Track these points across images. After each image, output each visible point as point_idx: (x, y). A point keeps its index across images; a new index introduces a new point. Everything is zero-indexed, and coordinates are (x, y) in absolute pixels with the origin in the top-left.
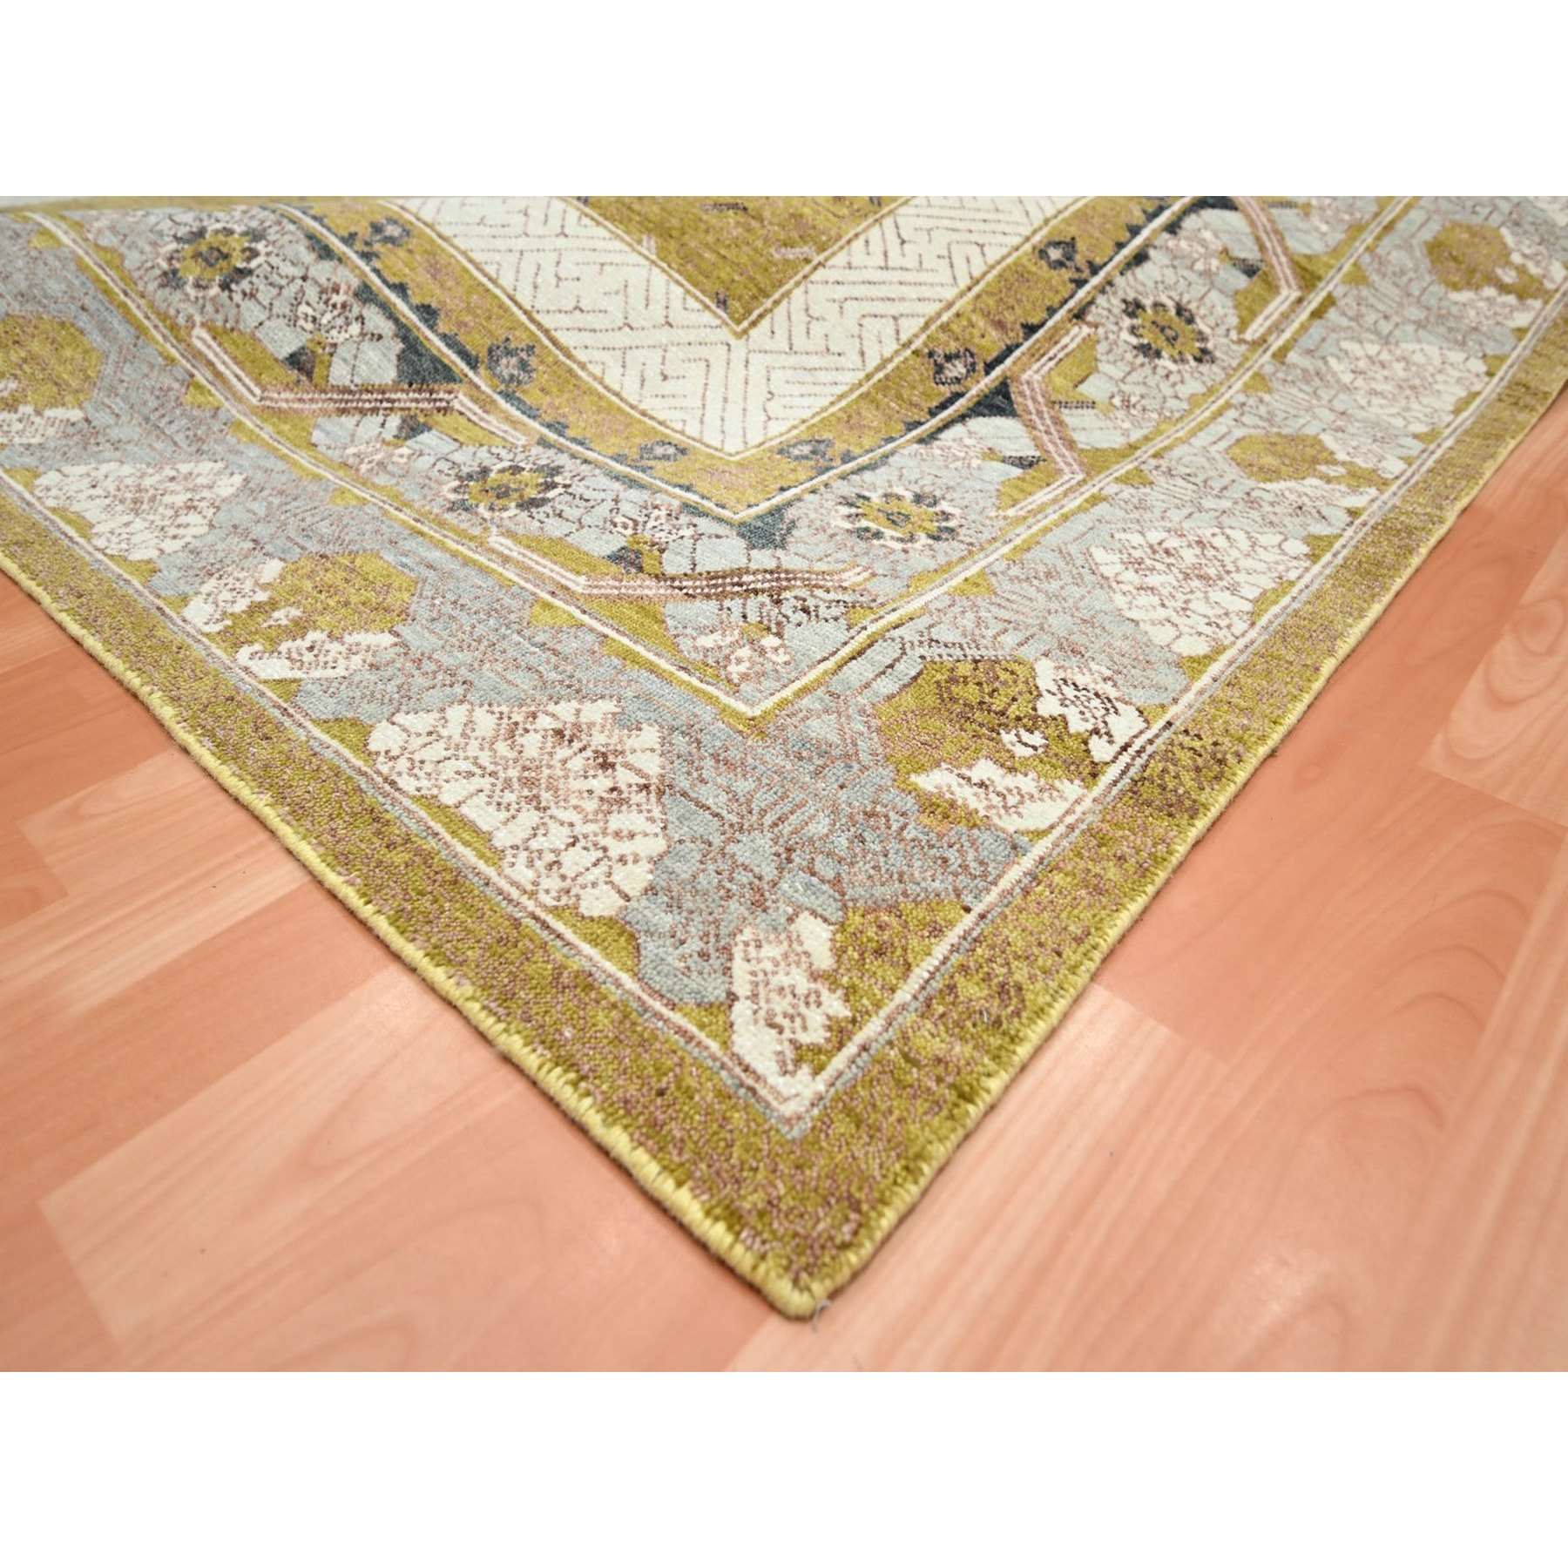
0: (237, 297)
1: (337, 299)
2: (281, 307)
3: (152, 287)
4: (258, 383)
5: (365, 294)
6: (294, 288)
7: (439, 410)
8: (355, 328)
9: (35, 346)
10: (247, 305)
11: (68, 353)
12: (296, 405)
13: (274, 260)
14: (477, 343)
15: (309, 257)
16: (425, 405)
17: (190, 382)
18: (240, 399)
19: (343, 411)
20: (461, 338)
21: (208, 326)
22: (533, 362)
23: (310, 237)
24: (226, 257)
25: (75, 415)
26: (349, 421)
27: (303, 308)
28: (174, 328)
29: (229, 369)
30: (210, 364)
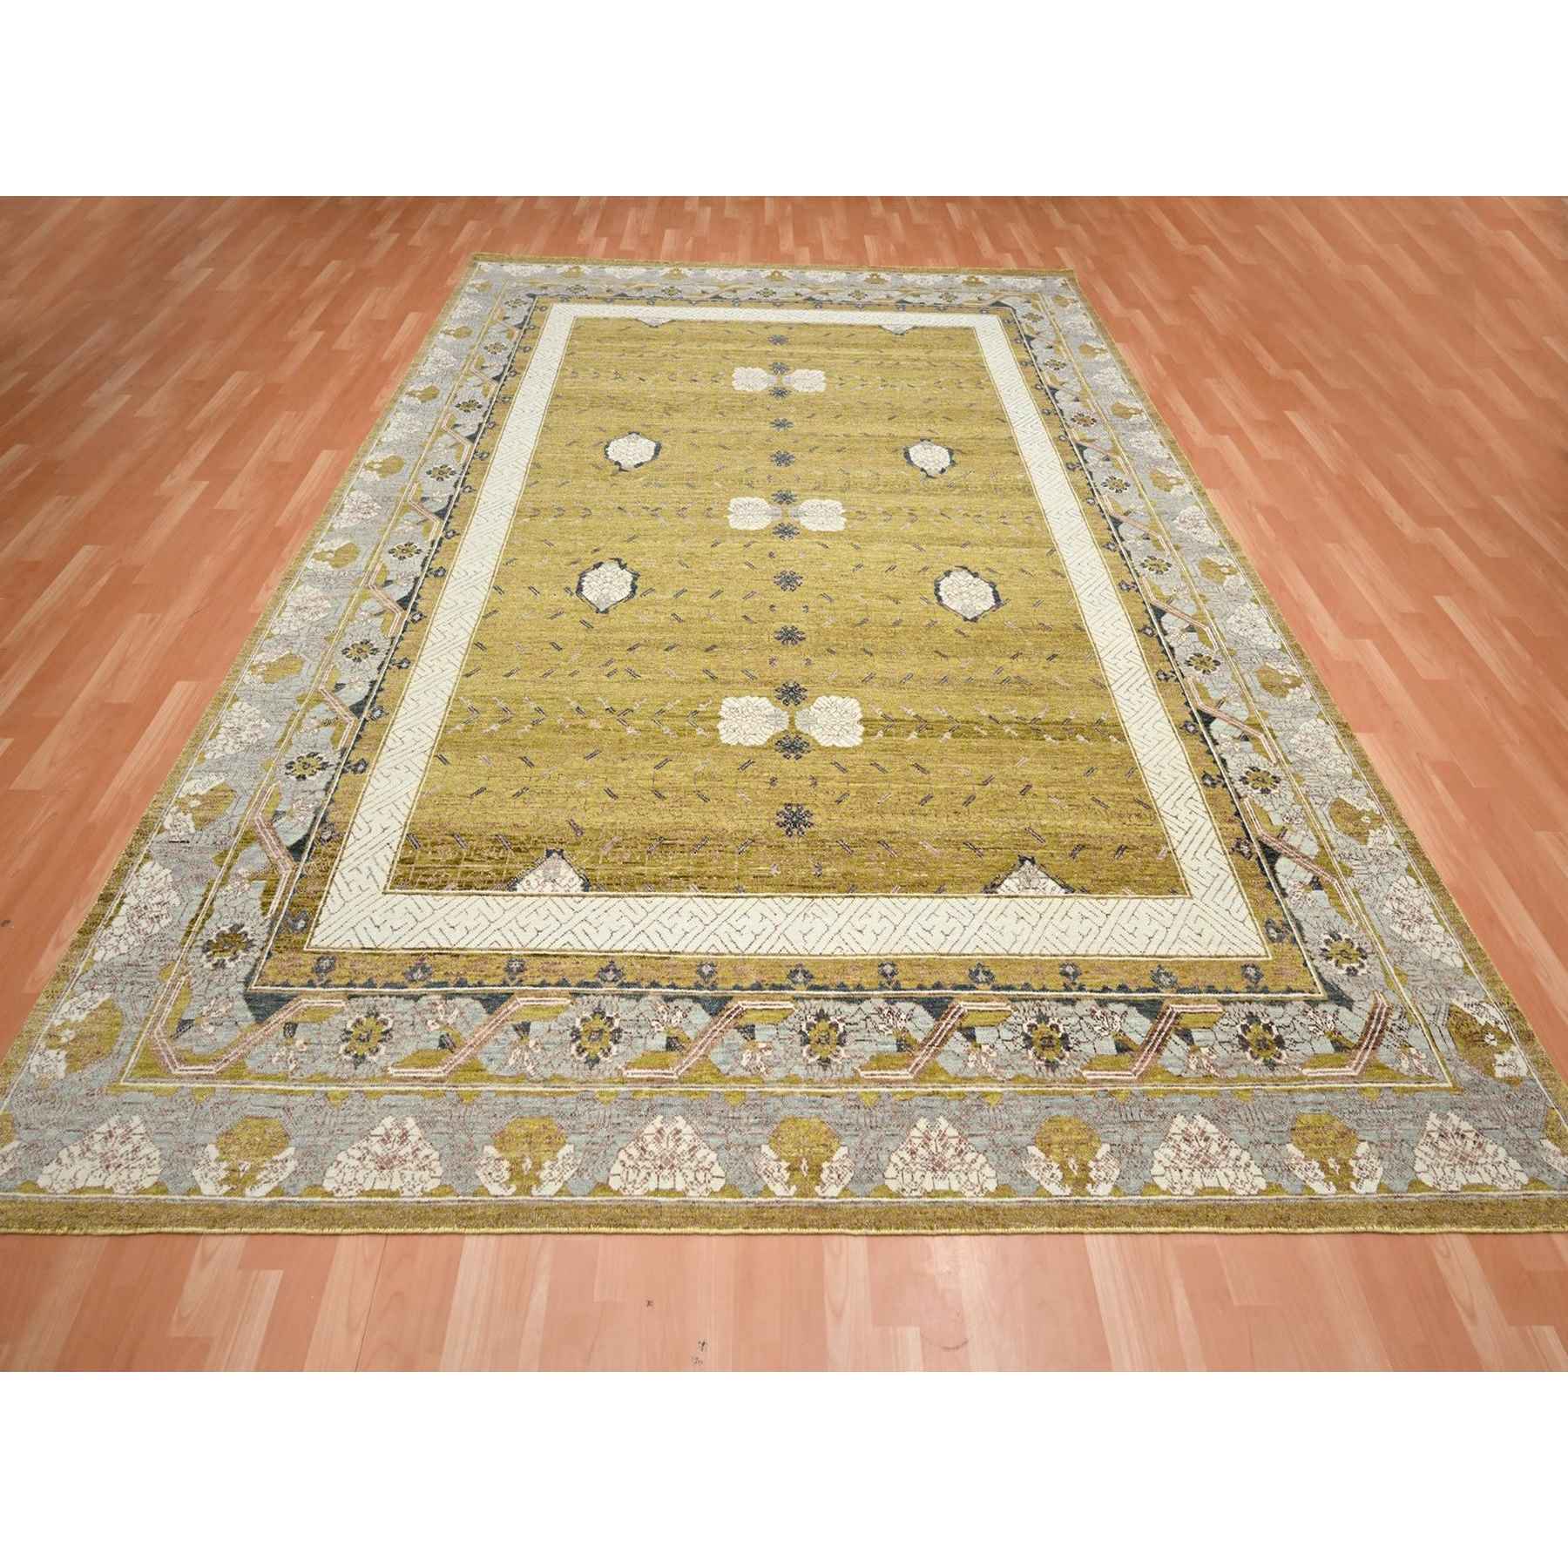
0: (1076, 1048)
1: (1098, 1013)
2: (1092, 1036)
3: (1051, 1074)
4: (1123, 1069)
5: (1102, 1003)
6: (1084, 1025)
7: (1176, 1018)
8: (1117, 1018)
9: (1056, 1138)
10: (1082, 1047)
11: (1066, 1129)
12: (1146, 1064)
13: (1064, 1022)
14: (1147, 982)
15: (1069, 1009)
16: (1171, 1021)
17: (1111, 1094)
18: (1131, 1082)
19: (1158, 1051)
20: (1142, 986)
21: (1084, 1068)
22: (1166, 970)
23: (1058, 1000)
24: (1051, 1037)
25: (1105, 1148)
26: (1166, 1053)
27: (1096, 1029)
28: (1077, 1081)
29: (1111, 1075)
30: (1103, 1080)
